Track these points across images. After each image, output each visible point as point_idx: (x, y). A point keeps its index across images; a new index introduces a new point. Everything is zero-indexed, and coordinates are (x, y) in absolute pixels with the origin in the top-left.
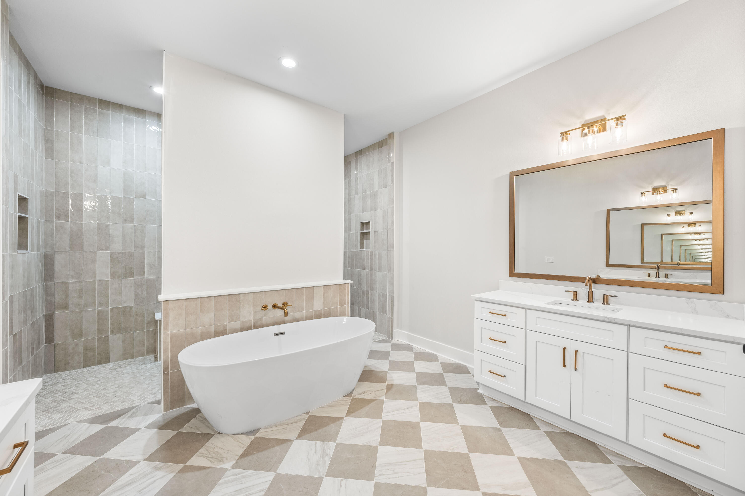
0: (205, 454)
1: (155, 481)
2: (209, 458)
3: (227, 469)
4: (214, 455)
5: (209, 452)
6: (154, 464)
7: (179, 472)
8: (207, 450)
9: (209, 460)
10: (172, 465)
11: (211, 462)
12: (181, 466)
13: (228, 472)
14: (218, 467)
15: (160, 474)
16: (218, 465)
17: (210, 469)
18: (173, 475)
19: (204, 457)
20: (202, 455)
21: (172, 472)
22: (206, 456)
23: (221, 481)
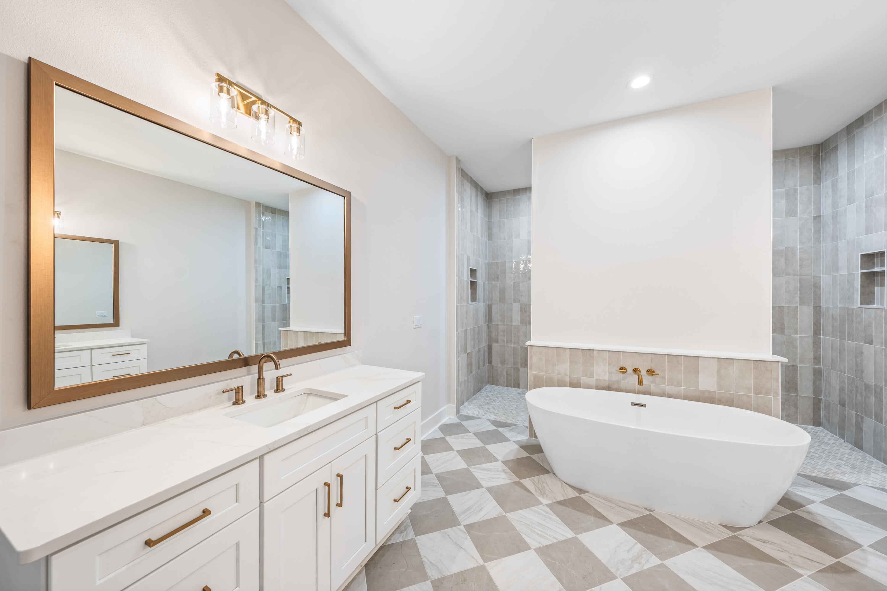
0: (536, 482)
1: (499, 478)
2: (536, 487)
3: (542, 504)
4: (541, 487)
5: (538, 483)
6: (505, 468)
7: (514, 482)
8: (538, 480)
9: (535, 488)
10: (513, 475)
11: (536, 490)
12: (517, 480)
13: (542, 506)
14: (537, 497)
15: (504, 476)
16: (538, 496)
17: (531, 495)
18: (510, 481)
19: (534, 483)
20: (534, 482)
21: (510, 480)
22: (535, 484)
23: (533, 508)
